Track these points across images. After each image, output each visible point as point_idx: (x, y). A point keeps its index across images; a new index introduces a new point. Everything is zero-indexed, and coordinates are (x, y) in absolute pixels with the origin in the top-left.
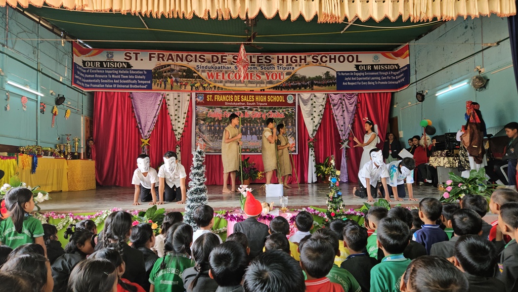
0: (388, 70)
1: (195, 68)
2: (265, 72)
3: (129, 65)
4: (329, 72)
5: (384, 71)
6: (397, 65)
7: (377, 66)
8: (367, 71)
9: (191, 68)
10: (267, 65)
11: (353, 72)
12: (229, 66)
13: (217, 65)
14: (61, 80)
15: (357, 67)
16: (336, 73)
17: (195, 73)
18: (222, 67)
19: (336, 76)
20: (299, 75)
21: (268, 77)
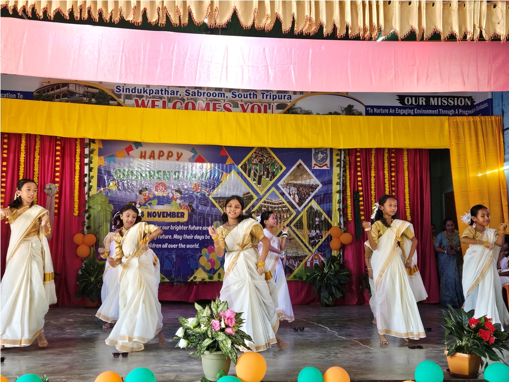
0: (454, 107)
1: (113, 91)
2: (240, 103)
4: (352, 106)
5: (448, 107)
6: (470, 98)
7: (436, 99)
8: (419, 107)
9: (106, 91)
10: (243, 91)
11: (394, 108)
12: (175, 89)
15: (401, 99)
16: (365, 108)
17: (113, 99)
18: (162, 90)
19: (364, 113)
20: (299, 110)
21: (245, 111)
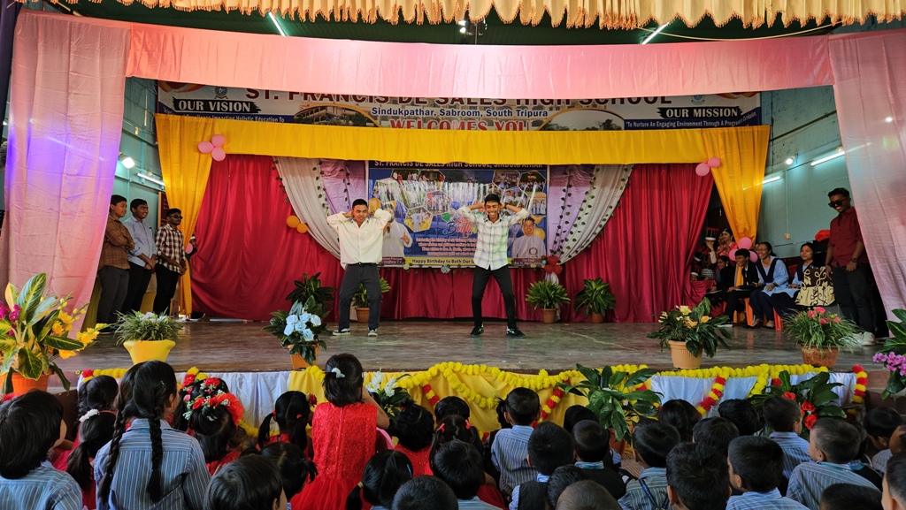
0: (719, 119)
1: (369, 113)
2: (494, 121)
3: (255, 106)
4: (611, 121)
5: (713, 119)
6: (737, 109)
7: (699, 111)
8: (682, 119)
9: (363, 113)
10: (498, 108)
11: (654, 121)
12: (430, 109)
13: (409, 108)
14: (136, 133)
15: (663, 111)
16: (624, 123)
17: (370, 121)
18: (417, 111)
19: (623, 127)
20: (555, 127)
21: (500, 129)
